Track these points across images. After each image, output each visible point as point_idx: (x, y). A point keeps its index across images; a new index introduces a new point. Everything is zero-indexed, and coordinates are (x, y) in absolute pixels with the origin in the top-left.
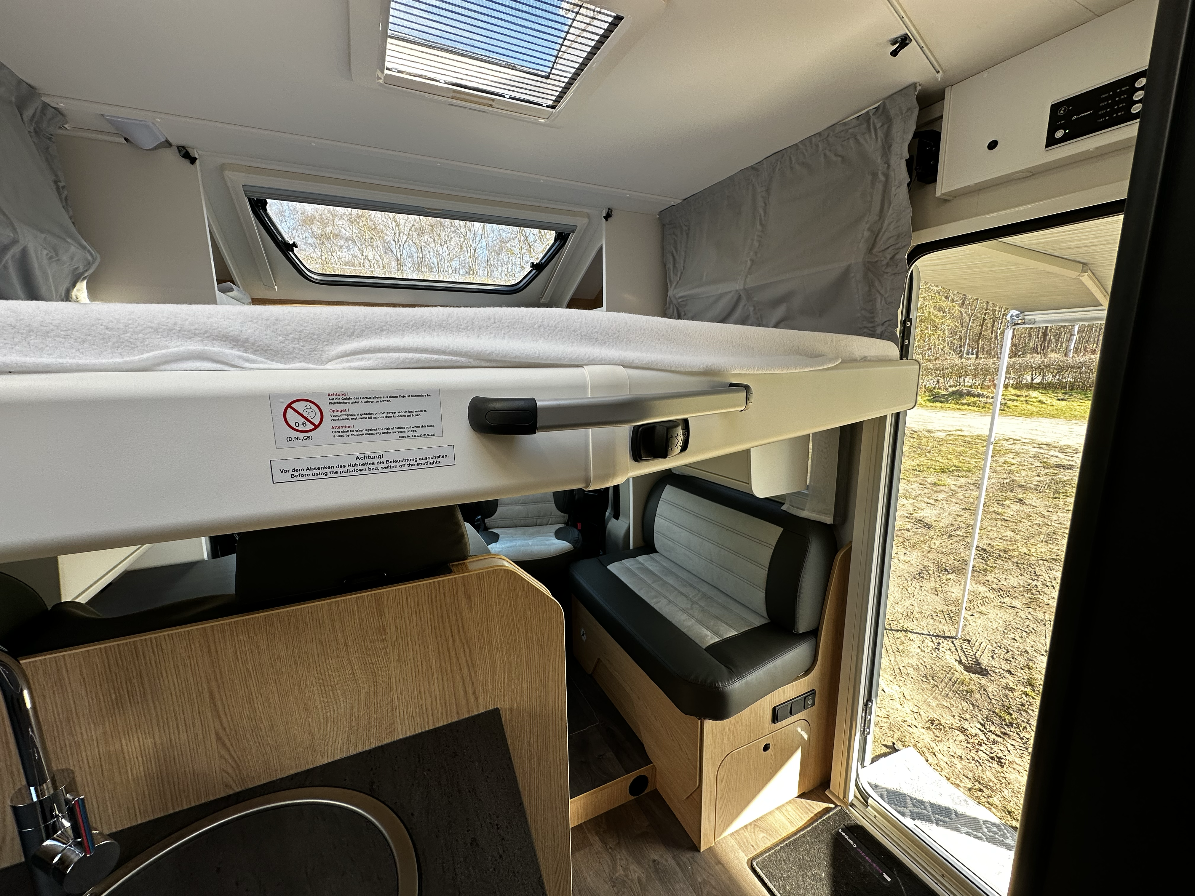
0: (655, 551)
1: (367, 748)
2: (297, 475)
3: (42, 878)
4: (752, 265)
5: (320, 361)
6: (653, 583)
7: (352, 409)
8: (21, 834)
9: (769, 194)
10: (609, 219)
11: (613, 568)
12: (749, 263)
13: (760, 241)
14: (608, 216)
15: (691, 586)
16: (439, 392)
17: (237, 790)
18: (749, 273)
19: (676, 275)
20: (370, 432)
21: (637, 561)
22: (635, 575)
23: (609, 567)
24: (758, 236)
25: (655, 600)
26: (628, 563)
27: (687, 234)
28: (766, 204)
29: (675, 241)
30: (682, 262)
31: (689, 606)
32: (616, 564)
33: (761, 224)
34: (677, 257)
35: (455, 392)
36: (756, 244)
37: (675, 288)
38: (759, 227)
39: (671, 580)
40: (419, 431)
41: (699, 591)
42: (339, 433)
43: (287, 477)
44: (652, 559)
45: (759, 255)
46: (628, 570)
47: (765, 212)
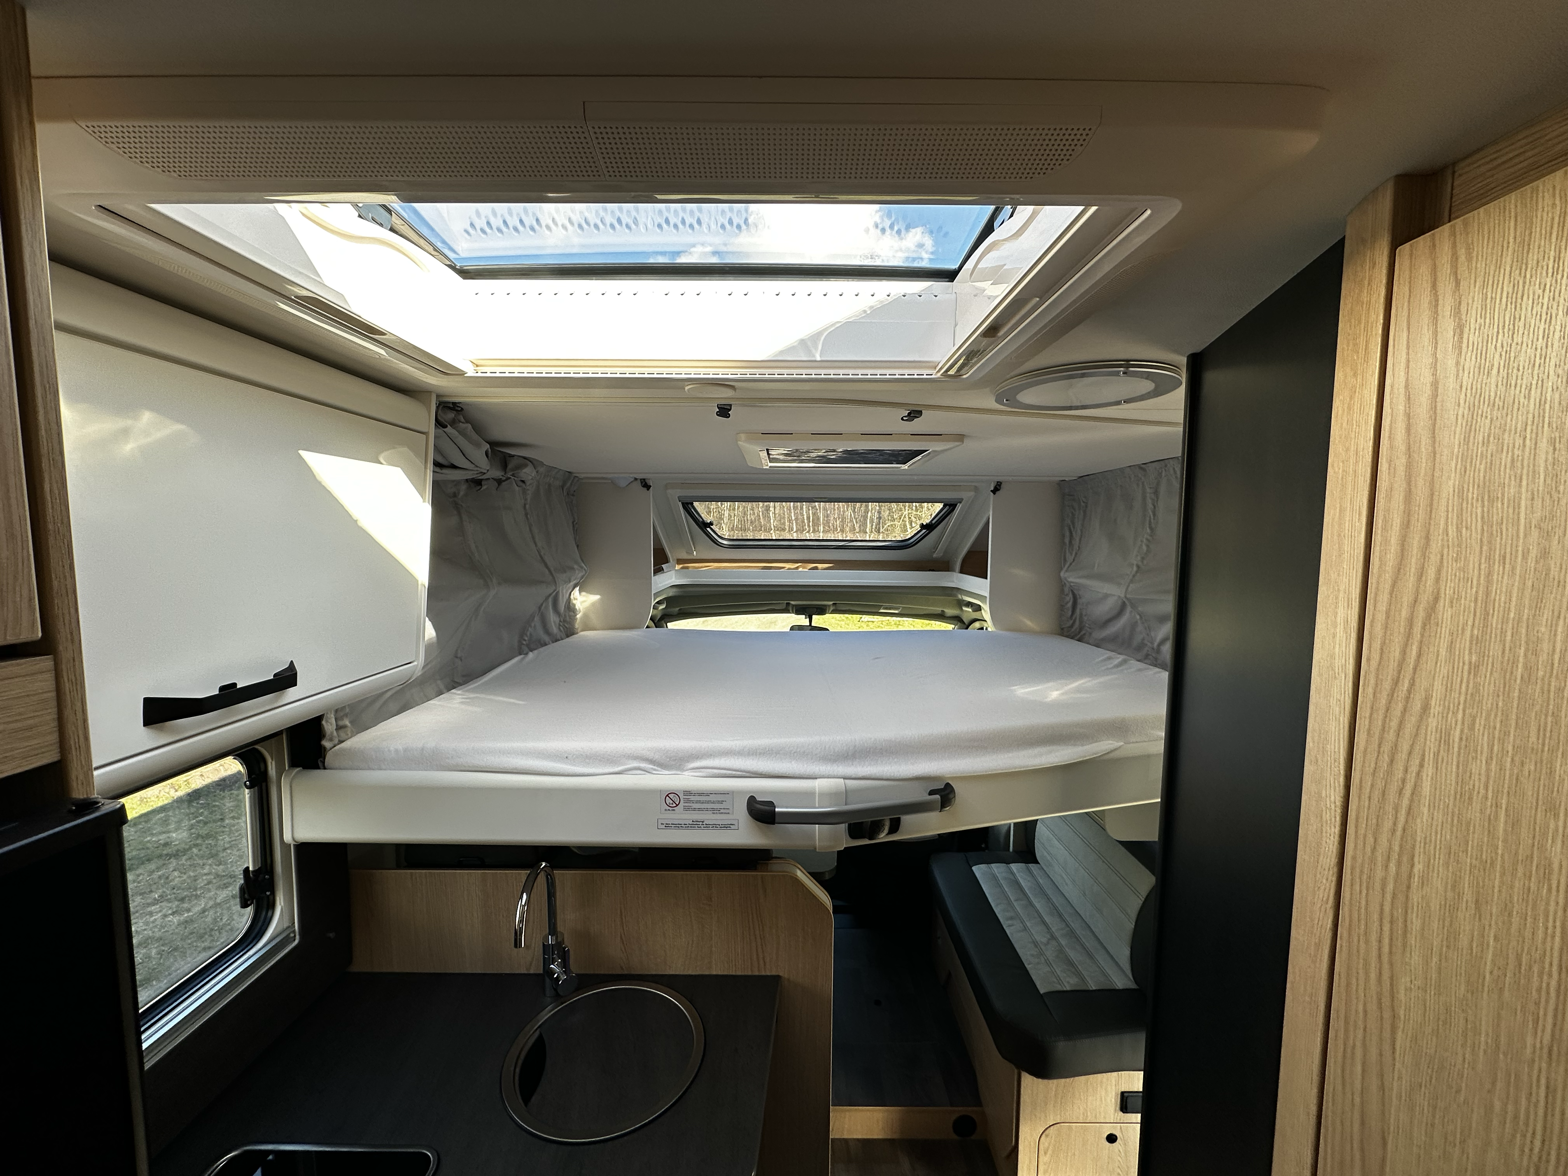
0: (1036, 862)
1: (693, 973)
2: (667, 826)
3: (547, 980)
4: (1137, 572)
5: (683, 770)
6: (1016, 900)
7: (692, 798)
8: (544, 958)
9: (1158, 498)
10: (998, 493)
11: (979, 870)
12: (1135, 569)
13: (1148, 546)
14: (995, 491)
15: (1060, 916)
16: (733, 792)
17: (626, 972)
18: (1132, 581)
19: (1071, 554)
20: (699, 810)
21: (1010, 869)
22: (1000, 886)
23: (974, 868)
24: (1147, 539)
25: (1010, 922)
26: (997, 869)
27: (1085, 512)
28: (1155, 507)
29: (1073, 515)
30: (1078, 540)
31: (1044, 940)
32: (983, 866)
33: (1151, 528)
34: (1074, 533)
35: (740, 792)
36: (1145, 548)
37: (1066, 571)
38: (1148, 530)
39: (1038, 904)
40: (722, 811)
41: (1067, 925)
42: (687, 809)
43: (663, 827)
44: (1030, 871)
45: (1145, 562)
46: (994, 877)
47: (1154, 515)
